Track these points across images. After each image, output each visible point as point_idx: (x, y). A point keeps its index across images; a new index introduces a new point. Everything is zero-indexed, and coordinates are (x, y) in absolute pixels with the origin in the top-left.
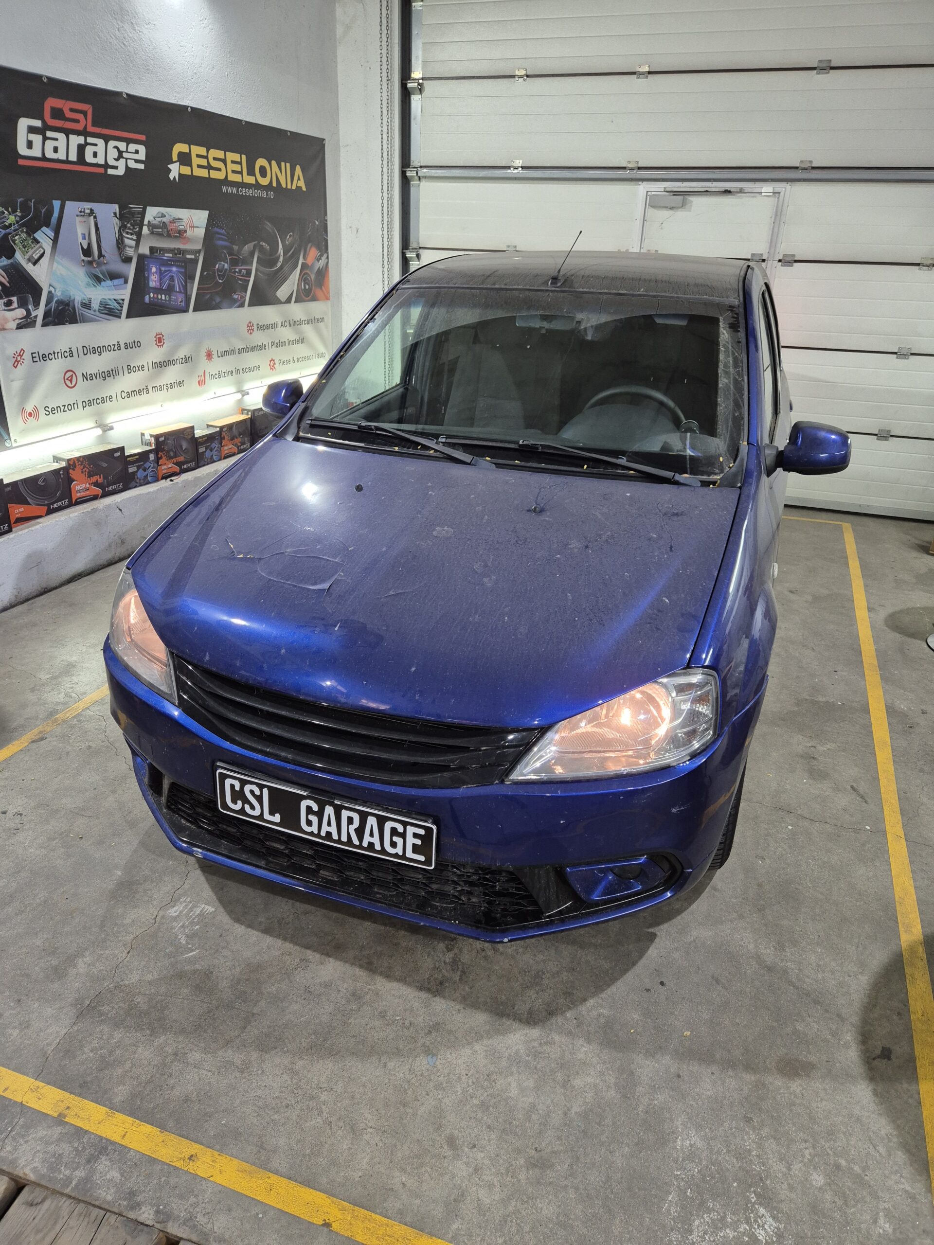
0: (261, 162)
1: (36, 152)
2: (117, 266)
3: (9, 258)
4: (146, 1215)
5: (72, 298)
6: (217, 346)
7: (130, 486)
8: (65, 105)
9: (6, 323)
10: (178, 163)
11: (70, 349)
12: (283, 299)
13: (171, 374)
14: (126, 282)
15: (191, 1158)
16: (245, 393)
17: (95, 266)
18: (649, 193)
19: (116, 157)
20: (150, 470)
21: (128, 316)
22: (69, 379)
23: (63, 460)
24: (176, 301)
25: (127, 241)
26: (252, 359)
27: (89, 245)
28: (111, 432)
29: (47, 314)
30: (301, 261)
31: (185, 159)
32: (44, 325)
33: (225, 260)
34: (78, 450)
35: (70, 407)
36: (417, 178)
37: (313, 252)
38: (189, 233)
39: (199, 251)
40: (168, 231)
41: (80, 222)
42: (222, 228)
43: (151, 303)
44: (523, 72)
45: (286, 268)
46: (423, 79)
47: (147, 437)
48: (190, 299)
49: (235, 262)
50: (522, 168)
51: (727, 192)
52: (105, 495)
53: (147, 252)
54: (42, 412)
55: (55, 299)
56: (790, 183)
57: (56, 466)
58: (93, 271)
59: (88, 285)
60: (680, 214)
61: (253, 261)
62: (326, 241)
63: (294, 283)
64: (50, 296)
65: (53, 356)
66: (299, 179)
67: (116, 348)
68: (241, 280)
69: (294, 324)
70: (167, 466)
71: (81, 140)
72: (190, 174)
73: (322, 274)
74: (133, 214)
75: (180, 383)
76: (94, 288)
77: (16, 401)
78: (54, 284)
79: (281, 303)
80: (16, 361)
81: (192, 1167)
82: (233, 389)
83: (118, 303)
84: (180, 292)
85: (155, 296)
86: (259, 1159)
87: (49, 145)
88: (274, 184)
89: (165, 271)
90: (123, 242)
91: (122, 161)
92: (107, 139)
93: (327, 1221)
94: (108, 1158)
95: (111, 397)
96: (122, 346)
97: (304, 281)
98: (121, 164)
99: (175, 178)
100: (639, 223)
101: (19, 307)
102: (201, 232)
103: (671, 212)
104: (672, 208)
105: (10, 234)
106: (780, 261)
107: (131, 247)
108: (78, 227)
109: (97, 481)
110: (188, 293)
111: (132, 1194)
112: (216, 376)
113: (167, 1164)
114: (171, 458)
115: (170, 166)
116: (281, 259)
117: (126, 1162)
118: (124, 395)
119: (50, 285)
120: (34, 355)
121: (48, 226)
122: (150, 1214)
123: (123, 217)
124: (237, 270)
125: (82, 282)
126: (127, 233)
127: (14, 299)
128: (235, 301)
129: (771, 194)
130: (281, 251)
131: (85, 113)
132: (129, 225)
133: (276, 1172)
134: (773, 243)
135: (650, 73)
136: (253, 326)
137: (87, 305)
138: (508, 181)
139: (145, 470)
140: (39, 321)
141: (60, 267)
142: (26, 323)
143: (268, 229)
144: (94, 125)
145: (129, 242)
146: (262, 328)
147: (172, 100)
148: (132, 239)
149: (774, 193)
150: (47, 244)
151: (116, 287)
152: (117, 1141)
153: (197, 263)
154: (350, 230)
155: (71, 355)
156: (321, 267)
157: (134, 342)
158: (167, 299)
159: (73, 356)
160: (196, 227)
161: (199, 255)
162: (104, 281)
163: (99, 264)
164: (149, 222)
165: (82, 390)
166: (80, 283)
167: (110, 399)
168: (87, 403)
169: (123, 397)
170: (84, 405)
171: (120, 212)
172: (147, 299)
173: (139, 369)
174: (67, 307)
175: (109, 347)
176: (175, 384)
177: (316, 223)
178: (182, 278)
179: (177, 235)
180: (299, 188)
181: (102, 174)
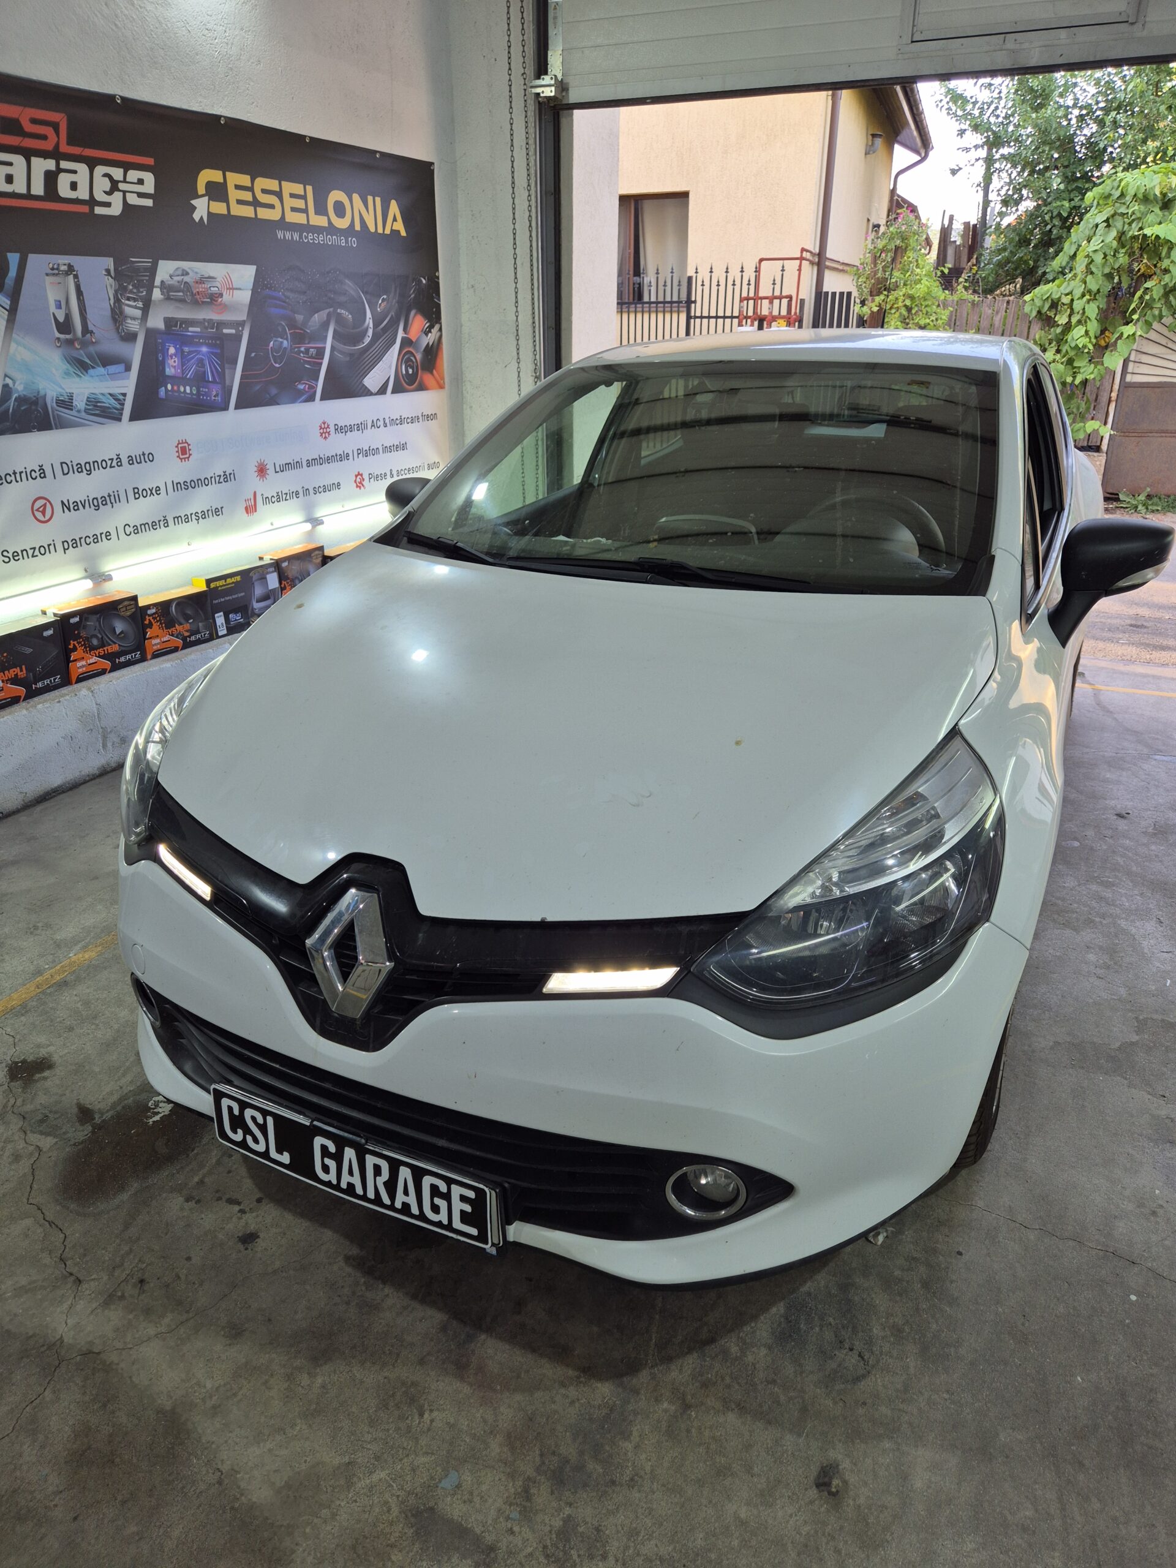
0: (336, 196)
2: (113, 346)
5: (42, 393)
6: (273, 458)
8: (25, 115)
10: (207, 198)
11: (41, 466)
12: (374, 390)
13: (202, 498)
14: (128, 368)
16: (316, 522)
17: (78, 347)
19: (108, 188)
21: (132, 419)
22: (41, 510)
24: (206, 394)
25: (128, 311)
26: (327, 474)
27: (68, 317)
28: (110, 582)
29: (2, 418)
30: (401, 334)
31: (217, 192)
33: (283, 335)
35: (42, 549)
37: (418, 322)
38: (226, 298)
39: (242, 324)
40: (193, 295)
41: (52, 283)
42: (276, 290)
43: (169, 400)
45: (378, 345)
48: (230, 391)
49: (300, 337)
53: (161, 325)
55: (14, 396)
58: (75, 354)
59: (67, 374)
61: (326, 337)
62: (438, 306)
63: (390, 367)
64: (7, 391)
65: (13, 477)
66: (395, 220)
67: (114, 463)
68: (308, 363)
69: (391, 423)
71: (50, 164)
72: (225, 212)
73: (432, 353)
74: (137, 270)
75: (217, 510)
76: (77, 379)
78: (12, 374)
79: (371, 394)
82: (299, 517)
83: (117, 400)
84: (214, 382)
85: (175, 388)
88: (358, 227)
89: (190, 353)
90: (122, 312)
91: (118, 196)
92: (92, 164)
95: (108, 535)
96: (125, 461)
97: (406, 362)
98: (116, 199)
99: (202, 217)
102: (244, 296)
107: (134, 319)
108: (48, 291)
110: (228, 382)
112: (273, 500)
115: (193, 202)
118: (128, 530)
119: (6, 376)
123: (120, 275)
124: (302, 349)
125: (57, 370)
126: (128, 299)
128: (301, 393)
130: (369, 321)
131: (56, 126)
132: (131, 287)
136: (328, 427)
137: (66, 403)
141: (20, 348)
143: (347, 288)
144: (68, 144)
145: (132, 311)
146: (339, 429)
147: (195, 107)
148: (136, 307)
151: (113, 376)
153: (241, 341)
154: (472, 290)
155: (43, 474)
156: (431, 344)
157: (144, 454)
158: (195, 392)
159: (45, 477)
160: (237, 289)
161: (243, 330)
162: (93, 368)
163: (84, 344)
164: (162, 282)
165: (62, 525)
166: (54, 371)
167: (106, 536)
168: (71, 544)
169: (128, 533)
170: (66, 547)
171: (116, 270)
172: (162, 392)
173: (151, 491)
174: (33, 407)
175: (104, 463)
176: (210, 512)
177: (419, 282)
178: (216, 361)
179: (209, 300)
180: (395, 233)
181: (85, 213)
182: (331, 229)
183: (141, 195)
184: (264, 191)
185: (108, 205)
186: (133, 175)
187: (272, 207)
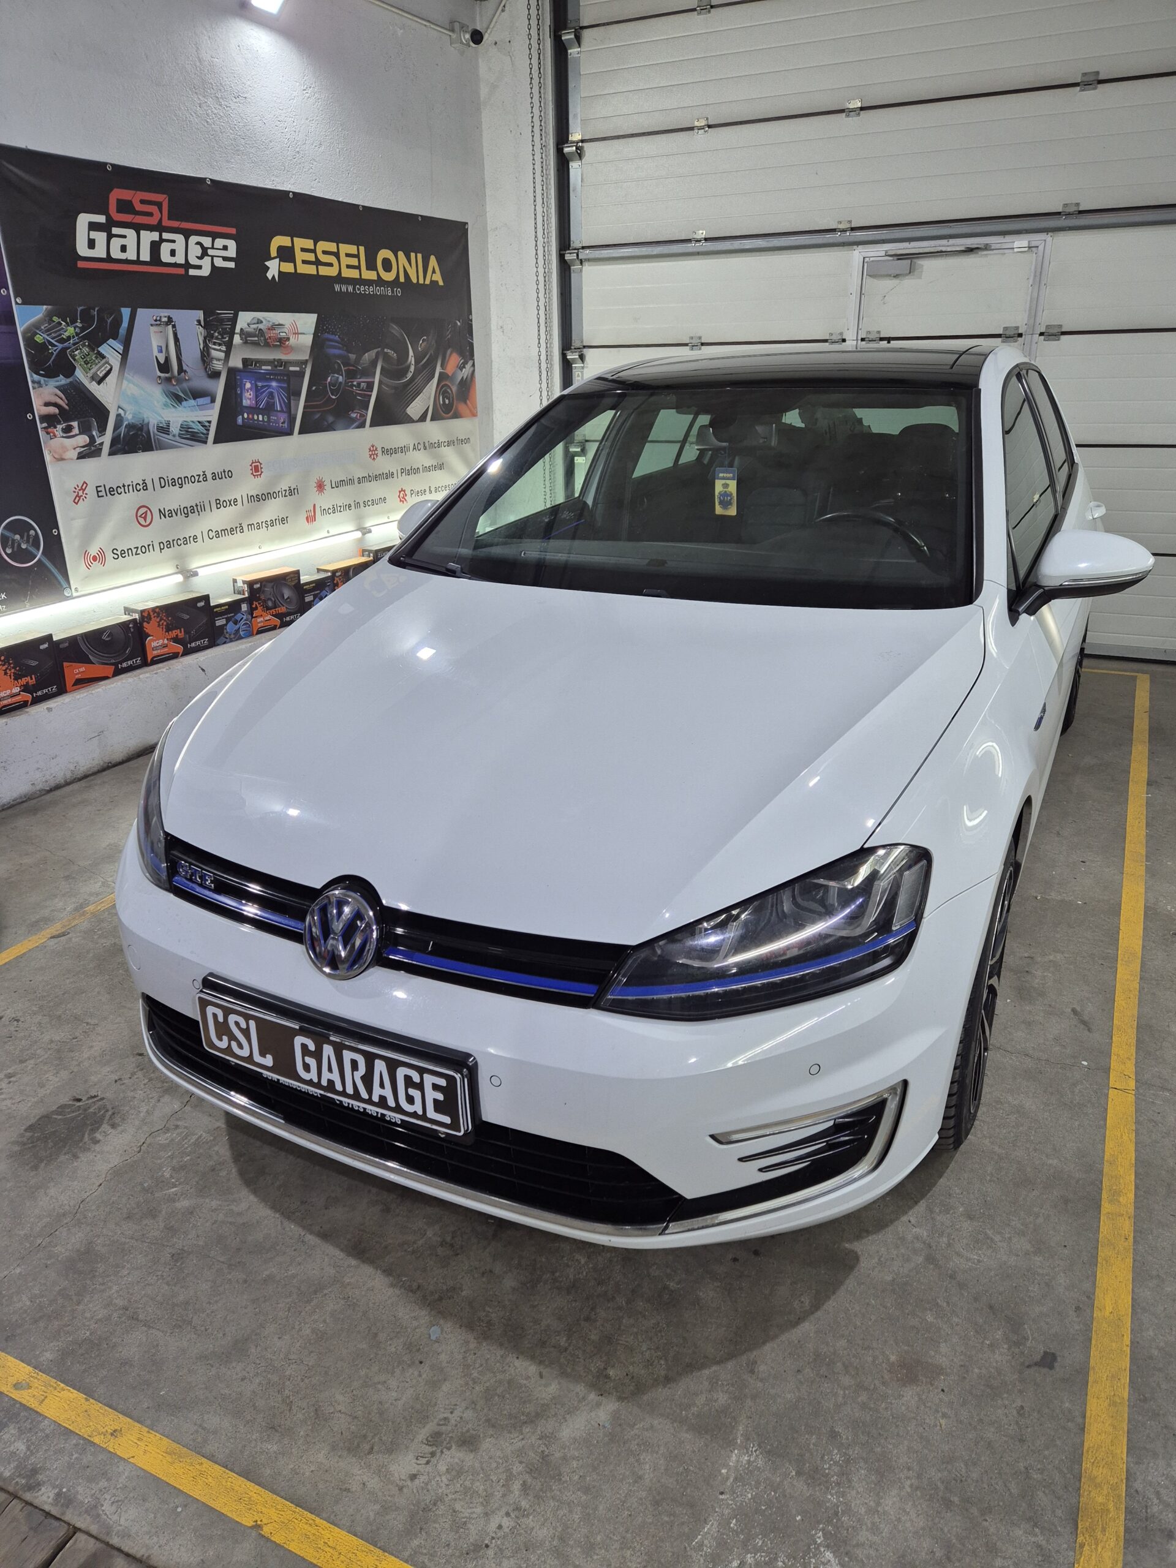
0: (384, 254)
1: (100, 252)
2: (202, 382)
3: (67, 376)
4: (45, 1497)
5: (146, 421)
6: (330, 475)
7: (218, 642)
8: (135, 197)
9: (65, 452)
10: (278, 260)
11: (144, 481)
12: (416, 417)
13: (271, 509)
14: (213, 401)
15: (114, 1433)
16: (366, 531)
17: (175, 383)
18: (867, 260)
19: (199, 255)
20: (242, 622)
21: (216, 442)
22: (143, 516)
23: (134, 611)
24: (276, 422)
25: (214, 353)
26: (376, 490)
27: (167, 359)
28: (195, 579)
29: (114, 441)
30: (438, 370)
31: (286, 254)
32: (109, 455)
33: (339, 372)
34: (154, 600)
35: (144, 550)
36: (578, 262)
37: (454, 360)
38: (293, 341)
39: (305, 362)
40: (266, 340)
41: (155, 332)
42: (333, 333)
43: (244, 425)
44: (703, 123)
45: (419, 379)
46: (582, 141)
47: (240, 584)
48: (295, 419)
49: (351, 375)
50: (706, 239)
51: (970, 250)
52: (187, 652)
53: (240, 365)
54: (109, 555)
55: (125, 423)
56: (1050, 234)
57: (126, 618)
58: (172, 389)
59: (166, 405)
60: (908, 283)
61: (375, 373)
62: (471, 345)
63: (429, 398)
64: (119, 419)
65: (122, 490)
66: (434, 272)
67: (201, 479)
68: (360, 395)
69: (429, 446)
70: (263, 618)
71: (155, 236)
72: (293, 271)
73: (466, 387)
74: (221, 321)
75: (283, 520)
76: (173, 410)
77: (77, 543)
78: (124, 406)
79: (413, 421)
80: (77, 496)
81: (112, 1445)
82: (350, 527)
83: (203, 426)
84: (282, 411)
85: (250, 416)
86: (194, 1440)
87: (116, 243)
88: (402, 279)
89: (263, 387)
90: (209, 354)
91: (207, 260)
92: (187, 234)
93: (259, 1523)
94: (17, 1426)
95: (195, 538)
96: (209, 476)
97: (443, 394)
98: (206, 263)
99: (274, 276)
100: (854, 299)
101: (81, 433)
102: (307, 340)
103: (895, 282)
104: (896, 276)
105: (69, 348)
106: (1042, 334)
107: (219, 360)
108: (152, 339)
109: (177, 635)
110: (293, 412)
111: (34, 1471)
112: (330, 511)
113: (85, 1439)
114: (268, 608)
115: (267, 263)
116: (412, 368)
117: (37, 1433)
118: (211, 534)
119: (119, 407)
120: (99, 489)
121: (115, 337)
122: (49, 1497)
123: (207, 325)
124: (355, 383)
125: (158, 402)
126: (215, 344)
127: (75, 424)
128: (353, 420)
129: (1026, 249)
130: (411, 359)
131: (159, 205)
132: (216, 334)
133: (211, 1458)
134: (1033, 313)
135: (862, 109)
136: (376, 449)
137: (164, 429)
138: (689, 258)
139: (236, 623)
140: (106, 449)
141: (131, 385)
142: (88, 451)
143: (393, 331)
144: (169, 219)
145: (217, 353)
146: (387, 452)
147: (269, 185)
148: (220, 350)
149: (1030, 248)
150: (114, 359)
151: (201, 407)
152: (33, 1406)
153: (303, 376)
154: (501, 330)
155: (145, 488)
156: (465, 378)
157: (224, 471)
158: (266, 420)
159: (147, 489)
160: (301, 334)
161: (306, 367)
162: (186, 400)
163: (179, 381)
164: (241, 329)
165: (159, 529)
166: (155, 403)
167: (194, 539)
168: (165, 544)
169: (211, 537)
170: (162, 547)
171: (205, 319)
172: (240, 420)
173: (230, 504)
174: (139, 433)
175: (193, 478)
176: (277, 521)
177: (457, 324)
178: (284, 394)
179: (278, 343)
180: (434, 283)
181: (181, 275)
182: (380, 282)
183: (225, 259)
184: (325, 252)
185: (199, 267)
186: (220, 242)
187: (331, 265)
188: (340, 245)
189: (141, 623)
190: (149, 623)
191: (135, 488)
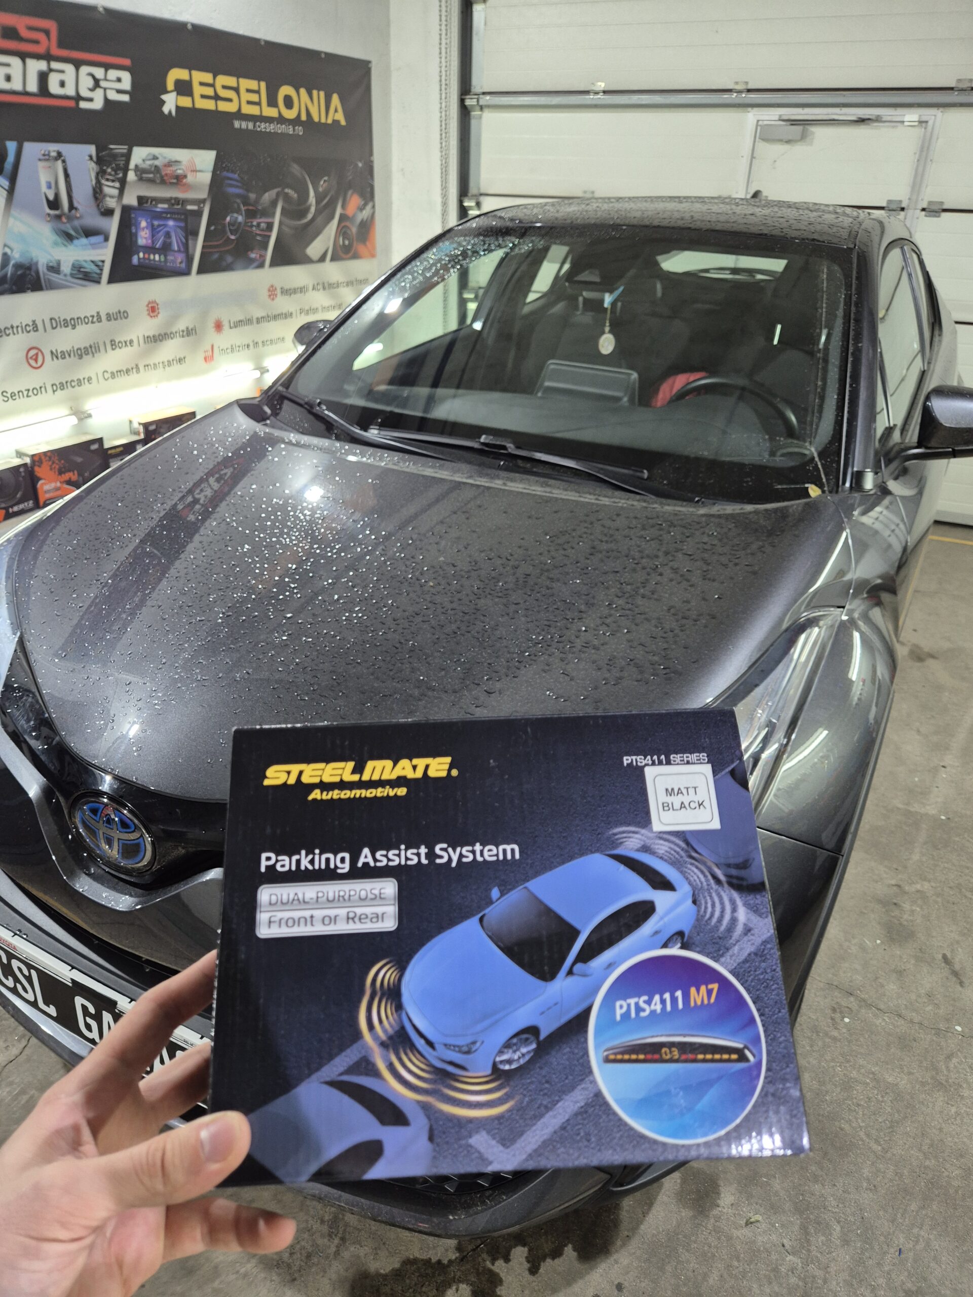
0: (286, 90)
2: (94, 220)
5: (35, 260)
6: (228, 315)
8: (20, 22)
10: (175, 93)
11: (34, 322)
12: (315, 258)
13: (169, 349)
14: (106, 239)
16: (263, 370)
17: (64, 220)
18: (760, 123)
19: (91, 87)
21: (110, 282)
22: (34, 357)
23: (26, 455)
24: (174, 262)
25: (107, 190)
26: (273, 329)
27: (57, 196)
28: (89, 421)
29: (1, 281)
30: (339, 211)
31: (184, 88)
33: (238, 211)
34: (48, 443)
35: (35, 392)
36: (478, 108)
37: (355, 201)
38: (190, 179)
39: (204, 201)
40: (162, 177)
41: (44, 167)
42: (233, 172)
43: (141, 266)
45: (319, 220)
47: (135, 425)
48: (193, 259)
49: (251, 214)
50: (605, 92)
51: (862, 121)
53: (134, 202)
55: (12, 262)
56: (941, 109)
57: (17, 462)
58: (63, 227)
59: (56, 244)
60: (799, 148)
61: (273, 215)
62: (372, 187)
63: (329, 239)
64: (5, 258)
65: (11, 331)
66: (336, 111)
67: (95, 319)
68: (260, 235)
69: (329, 287)
71: (43, 65)
72: (191, 106)
73: (366, 228)
74: (115, 156)
75: (180, 360)
76: (64, 248)
78: (9, 243)
79: (312, 262)
82: (250, 365)
83: (97, 266)
84: (179, 251)
85: (146, 256)
88: (304, 117)
89: (159, 226)
90: (101, 190)
91: (100, 92)
92: (78, 64)
96: (104, 317)
97: (343, 235)
98: (98, 95)
99: (170, 112)
100: (745, 162)
102: (206, 177)
103: (786, 147)
104: (787, 142)
106: (923, 210)
107: (112, 197)
108: (41, 174)
109: (71, 477)
110: (191, 252)
112: (228, 351)
115: (164, 97)
116: (313, 209)
118: (106, 375)
119: (5, 245)
123: (100, 161)
124: (255, 223)
125: (47, 241)
126: (107, 180)
128: (252, 261)
129: (916, 124)
130: (312, 199)
131: (47, 32)
132: (109, 170)
134: (916, 186)
136: (276, 290)
137: (55, 269)
138: (585, 111)
141: (17, 223)
143: (296, 173)
144: (58, 47)
145: (110, 189)
146: (286, 292)
147: (166, 14)
148: (113, 187)
149: (921, 122)
151: (94, 246)
153: (202, 216)
154: (402, 172)
155: (36, 329)
156: (365, 219)
157: (120, 312)
158: (162, 260)
159: (37, 330)
160: (200, 171)
161: (204, 206)
162: (78, 238)
163: (70, 219)
164: (136, 166)
165: (50, 371)
167: (88, 380)
168: (58, 386)
169: (106, 378)
170: (54, 389)
171: (97, 154)
172: (135, 260)
173: (126, 345)
174: (28, 272)
175: (86, 319)
176: (175, 361)
177: (356, 165)
178: (181, 234)
179: (175, 181)
180: (336, 122)
181: (71, 108)
182: (281, 120)
183: (119, 91)
184: (224, 87)
185: (90, 100)
186: (113, 74)
187: (230, 100)
188: (242, 80)
189: (32, 467)
190: (39, 466)
191: (25, 329)
